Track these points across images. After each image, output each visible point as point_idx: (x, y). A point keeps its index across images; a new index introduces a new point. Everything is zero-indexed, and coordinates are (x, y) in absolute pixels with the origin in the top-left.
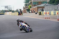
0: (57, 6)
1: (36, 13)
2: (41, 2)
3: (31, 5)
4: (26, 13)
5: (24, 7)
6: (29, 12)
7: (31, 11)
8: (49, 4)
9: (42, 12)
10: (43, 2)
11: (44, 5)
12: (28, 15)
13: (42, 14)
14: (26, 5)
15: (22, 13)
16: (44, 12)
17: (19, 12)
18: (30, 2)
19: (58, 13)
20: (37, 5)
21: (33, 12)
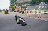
0: (38, 6)
1: (20, 12)
2: (24, 3)
3: (16, 5)
4: (11, 12)
5: (10, 7)
6: (14, 11)
7: (16, 10)
8: (31, 4)
9: (25, 11)
10: (26, 3)
11: (27, 5)
12: (13, 14)
13: (25, 13)
14: (12, 5)
15: (8, 12)
16: (27, 11)
17: (5, 11)
18: (14, 3)
19: (38, 12)
20: (21, 5)
21: (17, 11)
